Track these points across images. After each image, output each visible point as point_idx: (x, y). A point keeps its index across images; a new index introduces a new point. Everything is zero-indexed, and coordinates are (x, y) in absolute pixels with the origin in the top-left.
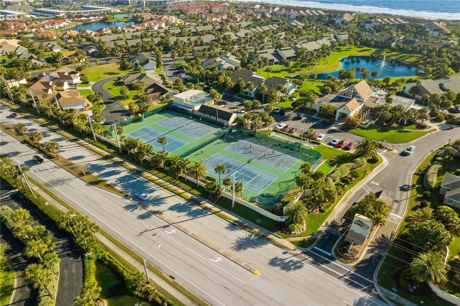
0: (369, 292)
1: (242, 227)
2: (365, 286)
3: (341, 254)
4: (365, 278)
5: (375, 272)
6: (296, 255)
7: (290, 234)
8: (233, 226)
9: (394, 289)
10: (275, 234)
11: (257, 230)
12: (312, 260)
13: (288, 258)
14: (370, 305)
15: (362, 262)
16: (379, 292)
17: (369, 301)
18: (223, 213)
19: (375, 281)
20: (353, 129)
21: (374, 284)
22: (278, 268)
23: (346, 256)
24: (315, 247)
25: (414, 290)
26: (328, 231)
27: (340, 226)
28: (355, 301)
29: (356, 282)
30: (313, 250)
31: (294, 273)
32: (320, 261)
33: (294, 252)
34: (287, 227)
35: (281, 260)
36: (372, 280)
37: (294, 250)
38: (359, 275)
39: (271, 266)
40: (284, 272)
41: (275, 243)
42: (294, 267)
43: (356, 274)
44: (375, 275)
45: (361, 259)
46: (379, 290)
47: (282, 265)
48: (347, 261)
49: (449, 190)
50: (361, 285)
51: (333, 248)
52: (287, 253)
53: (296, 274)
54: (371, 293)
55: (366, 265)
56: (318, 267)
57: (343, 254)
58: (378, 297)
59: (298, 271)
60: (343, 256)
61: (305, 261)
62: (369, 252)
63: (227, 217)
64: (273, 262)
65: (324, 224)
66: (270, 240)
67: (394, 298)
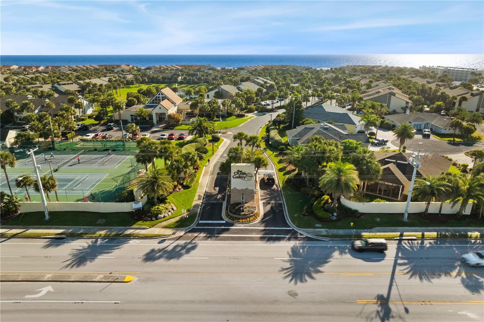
0: (296, 238)
1: (74, 236)
2: (287, 235)
3: (237, 216)
4: (281, 228)
5: (286, 219)
6: (179, 238)
7: (157, 219)
8: (58, 240)
9: (317, 225)
10: (135, 226)
11: (103, 233)
12: (205, 235)
13: (169, 245)
14: (307, 249)
15: (265, 215)
16: (305, 235)
17: (303, 246)
18: (31, 231)
19: (293, 227)
20: (177, 126)
21: (294, 229)
22: (162, 261)
23: (245, 215)
24: (200, 222)
25: (336, 216)
26: (205, 202)
27: (217, 194)
28: (288, 252)
29: (274, 236)
30: (199, 225)
31: (190, 257)
32: (216, 232)
33: (174, 236)
34: (149, 211)
35: (160, 250)
36: (289, 227)
37: (174, 234)
38: (272, 228)
39: (148, 263)
40: (173, 262)
41: (139, 236)
42: (185, 250)
43: (267, 228)
44: (289, 221)
45: (262, 213)
46: (303, 232)
47: (166, 255)
48: (248, 219)
49: (298, 140)
50: (282, 236)
51: (222, 215)
52: (165, 240)
53: (192, 257)
54: (299, 239)
55: (271, 216)
56: (218, 238)
57: (239, 215)
58: (308, 239)
59: (193, 252)
60: (240, 217)
61: (197, 239)
62: (266, 205)
63: (40, 234)
64: (150, 257)
65: (196, 198)
66: (130, 237)
67: (325, 233)
